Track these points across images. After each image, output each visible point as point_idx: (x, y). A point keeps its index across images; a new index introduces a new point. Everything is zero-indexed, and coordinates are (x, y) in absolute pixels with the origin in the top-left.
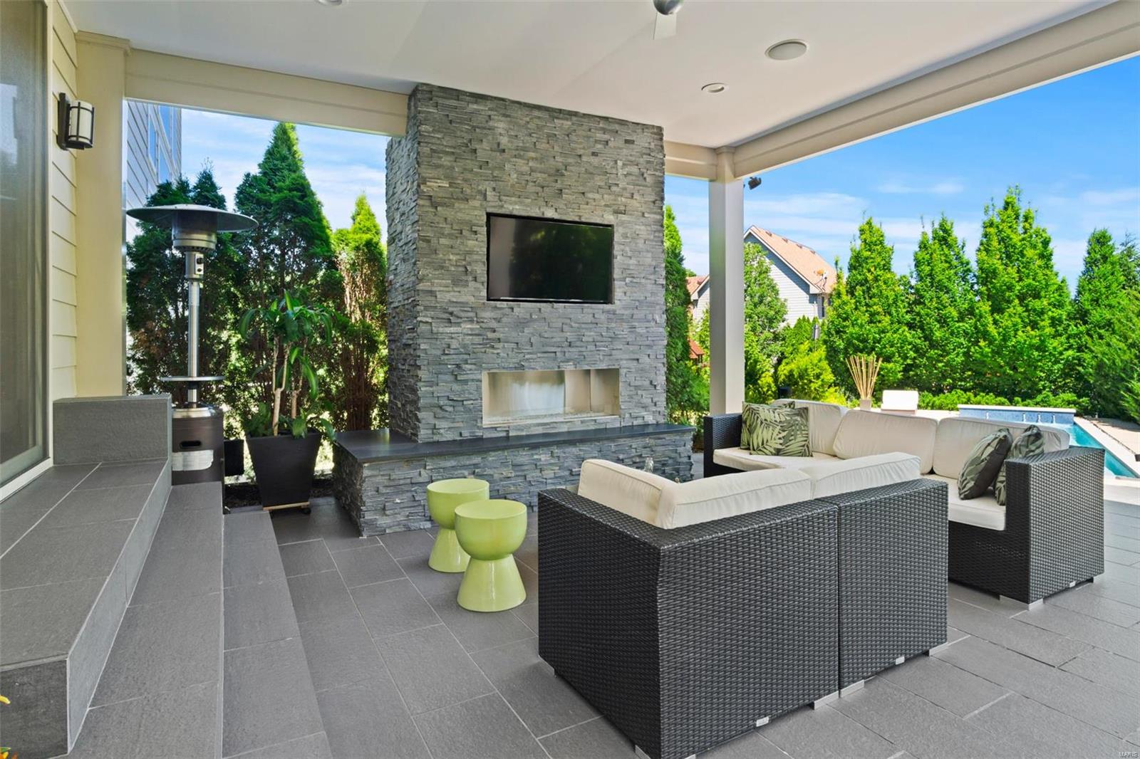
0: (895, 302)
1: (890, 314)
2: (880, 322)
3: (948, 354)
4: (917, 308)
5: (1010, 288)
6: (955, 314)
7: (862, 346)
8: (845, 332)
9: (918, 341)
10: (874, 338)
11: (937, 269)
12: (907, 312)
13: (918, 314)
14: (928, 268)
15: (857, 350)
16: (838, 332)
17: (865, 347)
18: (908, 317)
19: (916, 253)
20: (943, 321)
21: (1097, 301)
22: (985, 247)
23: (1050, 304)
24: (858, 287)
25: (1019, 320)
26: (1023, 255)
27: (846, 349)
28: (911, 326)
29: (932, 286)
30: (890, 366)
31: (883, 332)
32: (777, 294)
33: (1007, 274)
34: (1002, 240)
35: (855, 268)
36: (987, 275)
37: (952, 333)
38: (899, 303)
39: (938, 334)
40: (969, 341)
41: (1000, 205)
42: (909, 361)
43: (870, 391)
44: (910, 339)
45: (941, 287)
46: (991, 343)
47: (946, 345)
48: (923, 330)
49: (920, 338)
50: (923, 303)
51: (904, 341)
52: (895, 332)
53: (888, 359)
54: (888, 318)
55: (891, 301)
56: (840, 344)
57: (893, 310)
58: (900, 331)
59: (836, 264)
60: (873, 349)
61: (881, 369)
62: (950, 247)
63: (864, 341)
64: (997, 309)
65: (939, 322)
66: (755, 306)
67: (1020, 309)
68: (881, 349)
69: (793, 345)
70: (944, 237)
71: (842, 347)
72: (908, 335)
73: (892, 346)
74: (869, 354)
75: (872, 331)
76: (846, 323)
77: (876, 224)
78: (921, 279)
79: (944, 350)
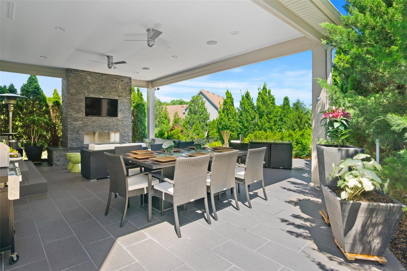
0: (235, 115)
1: (234, 118)
2: (231, 121)
3: (249, 130)
4: (241, 117)
5: (264, 112)
6: (250, 119)
7: (226, 128)
8: (221, 124)
9: (241, 126)
10: (229, 125)
11: (246, 106)
12: (239, 118)
13: (241, 119)
14: (243, 105)
15: (225, 129)
16: (220, 124)
17: (227, 128)
18: (239, 119)
19: (240, 101)
20: (247, 121)
21: (285, 116)
22: (258, 100)
23: (273, 116)
24: (225, 110)
25: (266, 121)
26: (267, 103)
27: (222, 128)
28: (240, 122)
29: (244, 111)
30: (233, 133)
31: (231, 124)
32: (206, 111)
33: (263, 108)
34: (262, 98)
35: (225, 105)
36: (259, 108)
37: (250, 124)
38: (236, 115)
39: (246, 124)
40: (254, 126)
41: (262, 88)
42: (239, 132)
43: (227, 141)
44: (239, 125)
45: (246, 111)
46: (259, 127)
47: (248, 127)
48: (242, 123)
49: (241, 125)
50: (242, 115)
51: (237, 126)
52: (235, 124)
53: (233, 132)
54: (233, 120)
55: (234, 115)
56: (221, 127)
57: (234, 117)
58: (236, 123)
59: (219, 103)
60: (229, 128)
61: (231, 134)
62: (249, 100)
63: (226, 126)
64: (261, 118)
65: (246, 121)
66: (200, 115)
67: (266, 118)
68: (231, 129)
69: (212, 127)
70: (247, 96)
71: (221, 128)
72: (238, 124)
73: (234, 128)
74: (228, 130)
75: (228, 123)
76: (222, 121)
77: (229, 91)
78: (242, 109)
79: (248, 129)
